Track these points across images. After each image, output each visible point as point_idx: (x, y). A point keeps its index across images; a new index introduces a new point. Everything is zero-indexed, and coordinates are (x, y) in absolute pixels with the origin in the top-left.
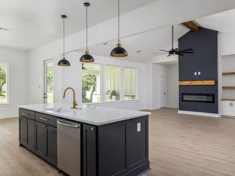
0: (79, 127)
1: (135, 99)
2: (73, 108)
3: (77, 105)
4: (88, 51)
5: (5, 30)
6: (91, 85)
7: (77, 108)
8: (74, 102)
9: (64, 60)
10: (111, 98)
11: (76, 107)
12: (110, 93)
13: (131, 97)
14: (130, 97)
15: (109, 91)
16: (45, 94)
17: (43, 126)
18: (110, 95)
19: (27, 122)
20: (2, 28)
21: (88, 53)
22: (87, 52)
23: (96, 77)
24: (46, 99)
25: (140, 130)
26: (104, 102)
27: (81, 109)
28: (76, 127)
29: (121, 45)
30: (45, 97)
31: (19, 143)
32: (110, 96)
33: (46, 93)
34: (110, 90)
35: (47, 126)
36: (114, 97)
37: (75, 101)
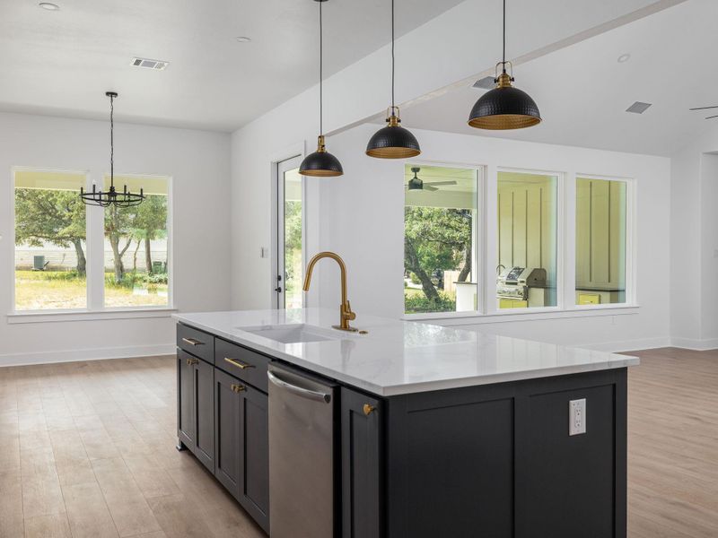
0: (327, 398)
1: (625, 302)
2: (340, 328)
3: (353, 316)
4: (396, 115)
5: (150, 64)
6: (461, 249)
7: (355, 330)
8: (345, 307)
9: (322, 153)
10: (526, 297)
11: (351, 323)
12: (523, 278)
13: (606, 296)
14: (601, 293)
15: (519, 271)
16: (279, 278)
17: (232, 386)
18: (520, 287)
19: (197, 371)
20: (140, 61)
21: (399, 121)
22: (393, 118)
23: (471, 218)
24: (281, 294)
25: (583, 430)
26: (488, 314)
27: (364, 332)
28: (317, 399)
29: (513, 80)
30: (279, 290)
31: (177, 439)
32: (522, 290)
33: (281, 274)
34: (523, 266)
35: (246, 389)
36: (538, 293)
37: (347, 304)
